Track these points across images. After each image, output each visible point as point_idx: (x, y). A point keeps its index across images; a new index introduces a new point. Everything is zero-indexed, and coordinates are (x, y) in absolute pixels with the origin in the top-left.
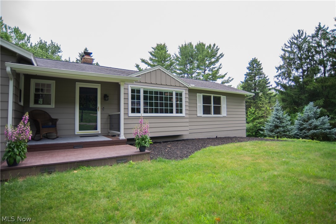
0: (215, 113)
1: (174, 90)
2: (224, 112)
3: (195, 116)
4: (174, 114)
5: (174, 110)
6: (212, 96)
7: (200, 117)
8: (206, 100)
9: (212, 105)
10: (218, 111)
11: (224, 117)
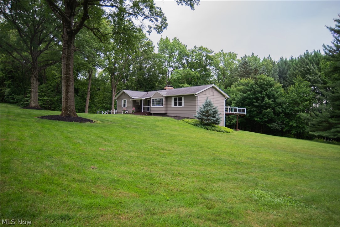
0: (179, 105)
1: (161, 98)
2: (183, 105)
3: (171, 107)
4: (161, 106)
5: (161, 105)
6: (178, 97)
7: (173, 107)
8: (175, 100)
9: (178, 102)
10: (180, 104)
11: (183, 107)
